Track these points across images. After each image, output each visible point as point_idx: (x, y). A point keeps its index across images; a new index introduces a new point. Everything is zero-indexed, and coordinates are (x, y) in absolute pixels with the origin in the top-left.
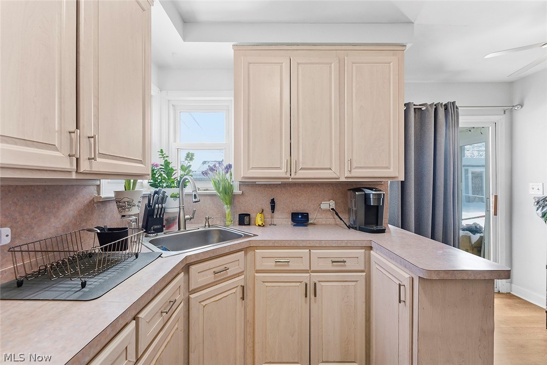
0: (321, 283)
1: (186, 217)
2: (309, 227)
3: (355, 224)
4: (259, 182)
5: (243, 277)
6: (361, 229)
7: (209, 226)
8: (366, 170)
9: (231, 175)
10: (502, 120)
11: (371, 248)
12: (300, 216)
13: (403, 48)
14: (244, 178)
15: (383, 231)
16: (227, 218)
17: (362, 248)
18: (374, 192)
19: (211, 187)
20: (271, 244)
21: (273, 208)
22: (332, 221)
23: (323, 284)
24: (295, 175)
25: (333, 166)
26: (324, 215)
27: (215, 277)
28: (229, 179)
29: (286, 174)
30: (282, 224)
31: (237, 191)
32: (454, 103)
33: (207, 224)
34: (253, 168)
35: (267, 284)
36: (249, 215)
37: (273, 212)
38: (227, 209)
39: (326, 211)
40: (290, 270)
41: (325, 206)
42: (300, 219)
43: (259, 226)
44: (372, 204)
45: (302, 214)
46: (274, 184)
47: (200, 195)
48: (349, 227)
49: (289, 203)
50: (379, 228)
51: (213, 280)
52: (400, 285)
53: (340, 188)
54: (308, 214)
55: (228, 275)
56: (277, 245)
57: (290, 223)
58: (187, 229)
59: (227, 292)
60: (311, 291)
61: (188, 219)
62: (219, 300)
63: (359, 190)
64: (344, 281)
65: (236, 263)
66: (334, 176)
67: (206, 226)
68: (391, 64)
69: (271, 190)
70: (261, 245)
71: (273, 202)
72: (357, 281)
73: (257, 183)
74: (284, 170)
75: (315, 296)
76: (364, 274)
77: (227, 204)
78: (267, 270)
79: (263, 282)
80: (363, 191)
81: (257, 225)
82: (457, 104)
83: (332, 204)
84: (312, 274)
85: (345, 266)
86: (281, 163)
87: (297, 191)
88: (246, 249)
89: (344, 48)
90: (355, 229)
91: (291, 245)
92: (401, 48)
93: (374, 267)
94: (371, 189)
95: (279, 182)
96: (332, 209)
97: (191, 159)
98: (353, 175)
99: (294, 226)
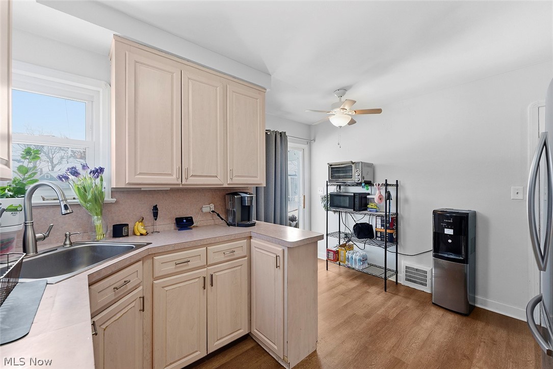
0: (215, 274)
1: (38, 235)
2: (194, 230)
3: (233, 222)
4: (144, 188)
5: (141, 288)
6: (239, 225)
7: (71, 244)
8: (243, 178)
9: (102, 180)
10: (306, 147)
11: (251, 237)
12: (185, 221)
13: (264, 91)
14: (129, 184)
15: (254, 225)
16: (97, 231)
17: (244, 238)
18: (248, 196)
19: (73, 195)
20: (171, 249)
21: (155, 215)
22: (212, 222)
23: (217, 274)
24: (186, 181)
25: (219, 174)
26: (204, 217)
27: (115, 294)
28: (99, 185)
29: (178, 181)
30: (164, 231)
31: (108, 198)
32: (285, 133)
33: (68, 242)
34: (140, 174)
35: (166, 289)
36: (127, 225)
37: (156, 219)
38: (97, 221)
39: (206, 213)
40: (190, 269)
41: (206, 209)
42: (184, 223)
43: (142, 235)
44: (247, 205)
45: (186, 218)
46: (161, 190)
47: (73, 205)
48: (229, 225)
49: (171, 210)
50: (251, 223)
51: (114, 298)
52: (277, 256)
53: (218, 193)
54: (191, 217)
55: (128, 289)
56: (178, 248)
57: (173, 228)
58: (39, 253)
59: (126, 308)
60: (208, 282)
61: (40, 239)
62: (120, 317)
63: (236, 194)
64: (233, 268)
65: (134, 274)
66: (220, 183)
67: (65, 244)
68: (258, 100)
69: (151, 196)
70: (161, 251)
71: (155, 208)
72: (241, 265)
73: (142, 189)
74: (174, 176)
75: (212, 285)
76: (246, 258)
77: (97, 215)
78: (165, 275)
79: (163, 287)
80: (239, 195)
81: (139, 234)
82: (287, 134)
83: (212, 206)
84: (208, 268)
85: (234, 255)
86: (172, 170)
87: (179, 197)
88: (142, 259)
89: (225, 76)
90: (234, 225)
91: (191, 245)
92: (263, 90)
93: (254, 250)
94: (246, 193)
95: (168, 188)
96: (213, 211)
97: (36, 157)
98: (234, 182)
99: (179, 230)
